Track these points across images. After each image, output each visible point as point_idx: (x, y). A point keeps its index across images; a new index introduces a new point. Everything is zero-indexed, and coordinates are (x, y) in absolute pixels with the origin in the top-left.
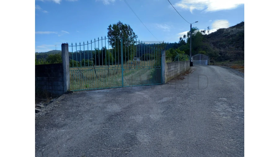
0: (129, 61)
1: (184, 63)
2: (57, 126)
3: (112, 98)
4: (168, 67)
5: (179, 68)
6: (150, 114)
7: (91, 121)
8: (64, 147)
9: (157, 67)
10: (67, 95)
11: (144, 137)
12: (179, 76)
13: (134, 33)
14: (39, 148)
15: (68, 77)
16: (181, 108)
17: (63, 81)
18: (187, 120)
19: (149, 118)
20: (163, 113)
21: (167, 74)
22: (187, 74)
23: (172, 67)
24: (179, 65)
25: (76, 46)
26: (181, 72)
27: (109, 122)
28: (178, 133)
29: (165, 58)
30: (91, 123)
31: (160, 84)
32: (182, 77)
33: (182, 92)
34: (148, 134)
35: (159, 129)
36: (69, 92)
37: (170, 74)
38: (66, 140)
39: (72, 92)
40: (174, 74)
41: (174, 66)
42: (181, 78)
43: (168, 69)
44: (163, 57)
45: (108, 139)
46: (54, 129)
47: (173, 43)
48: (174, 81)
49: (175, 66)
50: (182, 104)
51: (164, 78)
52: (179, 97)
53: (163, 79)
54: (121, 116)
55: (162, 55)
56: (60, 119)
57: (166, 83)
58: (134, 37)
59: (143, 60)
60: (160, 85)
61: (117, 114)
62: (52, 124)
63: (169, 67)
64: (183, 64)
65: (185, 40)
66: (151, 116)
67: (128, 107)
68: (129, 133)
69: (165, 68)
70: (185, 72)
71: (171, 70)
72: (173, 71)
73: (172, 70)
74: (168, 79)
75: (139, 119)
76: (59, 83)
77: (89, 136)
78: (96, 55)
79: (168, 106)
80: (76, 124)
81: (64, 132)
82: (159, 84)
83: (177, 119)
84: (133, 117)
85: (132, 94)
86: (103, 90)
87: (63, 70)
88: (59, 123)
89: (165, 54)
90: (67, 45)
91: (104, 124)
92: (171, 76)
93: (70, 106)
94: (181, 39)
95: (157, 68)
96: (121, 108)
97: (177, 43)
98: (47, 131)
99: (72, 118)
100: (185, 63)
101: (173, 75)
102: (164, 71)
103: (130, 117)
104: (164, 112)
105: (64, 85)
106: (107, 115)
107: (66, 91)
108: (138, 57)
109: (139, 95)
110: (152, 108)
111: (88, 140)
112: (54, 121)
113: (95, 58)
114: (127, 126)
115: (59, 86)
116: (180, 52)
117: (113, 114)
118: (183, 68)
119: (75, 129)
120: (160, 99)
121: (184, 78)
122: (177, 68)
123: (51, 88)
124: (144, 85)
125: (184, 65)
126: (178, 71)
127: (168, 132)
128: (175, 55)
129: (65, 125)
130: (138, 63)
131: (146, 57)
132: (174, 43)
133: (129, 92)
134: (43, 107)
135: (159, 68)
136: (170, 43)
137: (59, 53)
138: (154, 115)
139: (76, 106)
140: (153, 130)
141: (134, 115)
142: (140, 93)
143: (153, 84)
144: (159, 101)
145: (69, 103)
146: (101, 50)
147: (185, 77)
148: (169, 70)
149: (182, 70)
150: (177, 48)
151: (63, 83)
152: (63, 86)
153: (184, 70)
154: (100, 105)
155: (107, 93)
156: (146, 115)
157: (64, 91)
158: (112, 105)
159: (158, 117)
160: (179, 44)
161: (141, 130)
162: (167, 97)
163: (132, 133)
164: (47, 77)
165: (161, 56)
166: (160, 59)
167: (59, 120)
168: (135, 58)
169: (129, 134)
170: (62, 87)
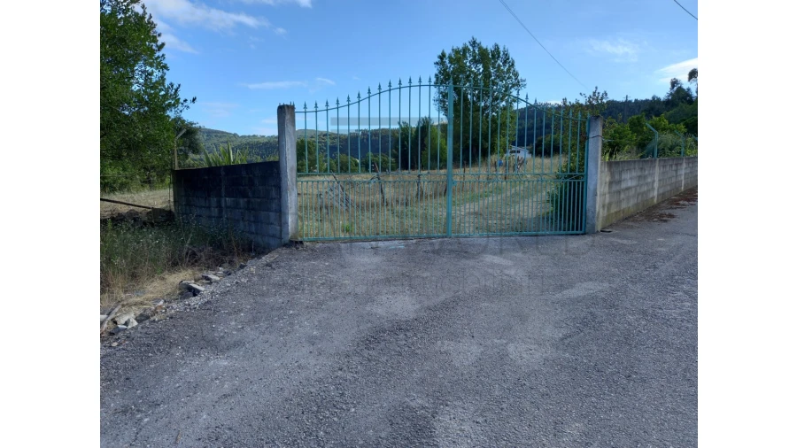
0: (493, 158)
1: (676, 165)
2: (214, 346)
3: (405, 270)
4: (612, 175)
5: (657, 179)
6: (511, 341)
7: (312, 341)
8: (201, 420)
9: (570, 176)
10: (284, 251)
11: (463, 431)
12: (655, 207)
13: (516, 75)
14: (138, 411)
15: (292, 200)
16: (640, 328)
17: (280, 212)
18: (655, 384)
19: (503, 356)
20: (562, 339)
21: (607, 201)
22: (686, 203)
23: (626, 176)
24: (657, 170)
25: (316, 112)
26: (663, 194)
27: (366, 353)
28: (603, 435)
29: (600, 144)
30: (311, 348)
31: (578, 232)
32: (667, 212)
33: (655, 268)
34: (480, 420)
35: (527, 405)
36: (295, 244)
37: (619, 202)
38: (216, 398)
39: (301, 242)
40: (632, 202)
41: (634, 174)
42: (661, 215)
43: (611, 183)
44: (591, 140)
45: (336, 419)
46: (204, 354)
47: (647, 100)
48: (630, 224)
49: (639, 174)
50: (644, 312)
51: (594, 212)
52: (639, 286)
53: (589, 214)
54: (408, 334)
55: (591, 136)
56: (233, 323)
57: (599, 229)
58: (513, 86)
59: (538, 153)
60: (578, 235)
61: (399, 328)
62: (203, 338)
63: (617, 177)
64: (674, 168)
65: (689, 89)
66: (511, 348)
67: (445, 306)
68: (413, 404)
69: (598, 178)
70: (679, 195)
71: (624, 185)
72: (632, 192)
73: (628, 189)
74: (609, 215)
75: (466, 353)
76: (272, 215)
77: (286, 394)
78: (402, 142)
79: (589, 317)
80: (267, 345)
81: (226, 367)
82: (575, 232)
83: (612, 374)
84: (448, 345)
85: (471, 263)
86: (387, 243)
87: (280, 179)
88: (223, 337)
89: (600, 133)
90: (292, 108)
91: (347, 356)
92: (624, 205)
93: (274, 285)
94: (674, 83)
95: (568, 180)
96: (418, 306)
97: (659, 99)
98: (183, 358)
99: (264, 325)
100: (684, 165)
101: (629, 204)
102: (595, 190)
103: (439, 342)
104: (565, 337)
105: (283, 221)
106: (369, 325)
107: (287, 238)
108: (521, 144)
109: (492, 266)
110: (523, 318)
111: (275, 411)
112: (213, 330)
113: (397, 150)
114: (417, 375)
115: (272, 224)
116: (668, 126)
117: (387, 326)
118: (674, 180)
119: (259, 361)
120: (561, 287)
121: (671, 216)
122: (649, 180)
123: (253, 229)
124: (523, 233)
125: (676, 171)
126: (653, 189)
127: (559, 427)
128: (648, 139)
129: (237, 344)
130: (522, 162)
131: (548, 146)
132: (650, 98)
133: (463, 252)
134: (216, 282)
135: (576, 178)
136: (636, 100)
137: (312, 137)
138: (525, 347)
139: (292, 287)
140: (504, 406)
141: (454, 336)
142: (497, 260)
143: (553, 232)
144: (558, 296)
145: (277, 276)
146: (418, 128)
147: (677, 212)
148: (615, 188)
149: (669, 188)
150: (657, 115)
151: (280, 217)
152: (281, 226)
153: (677, 189)
154: (360, 289)
155: (396, 251)
156: (496, 341)
157: (281, 238)
158: (394, 293)
159: (538, 355)
160: (667, 103)
161: (459, 398)
162: (591, 280)
163: (423, 408)
164: (246, 200)
165: (585, 139)
166: (583, 149)
167: (228, 327)
168: (514, 148)
169: (412, 410)
170: (278, 228)
